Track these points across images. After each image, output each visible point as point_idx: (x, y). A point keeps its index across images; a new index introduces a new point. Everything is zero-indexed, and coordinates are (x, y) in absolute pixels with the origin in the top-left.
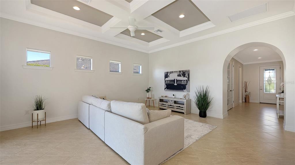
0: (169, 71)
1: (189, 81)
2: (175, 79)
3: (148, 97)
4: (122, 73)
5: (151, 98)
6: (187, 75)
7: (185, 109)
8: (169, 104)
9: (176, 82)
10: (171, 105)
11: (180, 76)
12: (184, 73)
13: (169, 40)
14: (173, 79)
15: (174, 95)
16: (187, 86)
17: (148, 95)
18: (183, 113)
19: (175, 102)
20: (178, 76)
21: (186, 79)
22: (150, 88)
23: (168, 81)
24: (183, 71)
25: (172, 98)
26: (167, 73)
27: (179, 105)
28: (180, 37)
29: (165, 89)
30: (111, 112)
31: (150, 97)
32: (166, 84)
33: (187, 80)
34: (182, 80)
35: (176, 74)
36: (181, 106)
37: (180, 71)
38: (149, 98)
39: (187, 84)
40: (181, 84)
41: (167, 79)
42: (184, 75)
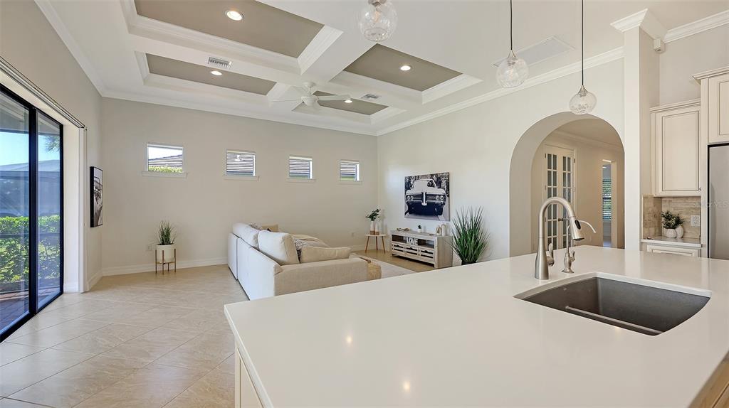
0: (413, 175)
1: (448, 196)
2: (423, 193)
3: (372, 230)
4: (314, 180)
5: (378, 233)
6: (444, 184)
7: (435, 255)
8: (409, 245)
9: (426, 200)
10: (411, 249)
11: (432, 186)
12: (439, 180)
13: (405, 111)
14: (419, 192)
15: (420, 227)
16: (445, 208)
17: (372, 226)
18: (432, 265)
19: (421, 242)
20: (429, 185)
21: (442, 192)
22: (378, 211)
23: (410, 196)
24: (437, 174)
25: (416, 233)
26: (410, 178)
27: (425, 248)
28: (423, 103)
29: (406, 214)
30: (259, 251)
31: (376, 231)
32: (407, 203)
33: (444, 196)
34: (435, 195)
35: (425, 182)
36: (429, 250)
37: (432, 175)
38: (374, 233)
39: (444, 204)
40: (434, 204)
41: (409, 192)
42: (439, 184)
